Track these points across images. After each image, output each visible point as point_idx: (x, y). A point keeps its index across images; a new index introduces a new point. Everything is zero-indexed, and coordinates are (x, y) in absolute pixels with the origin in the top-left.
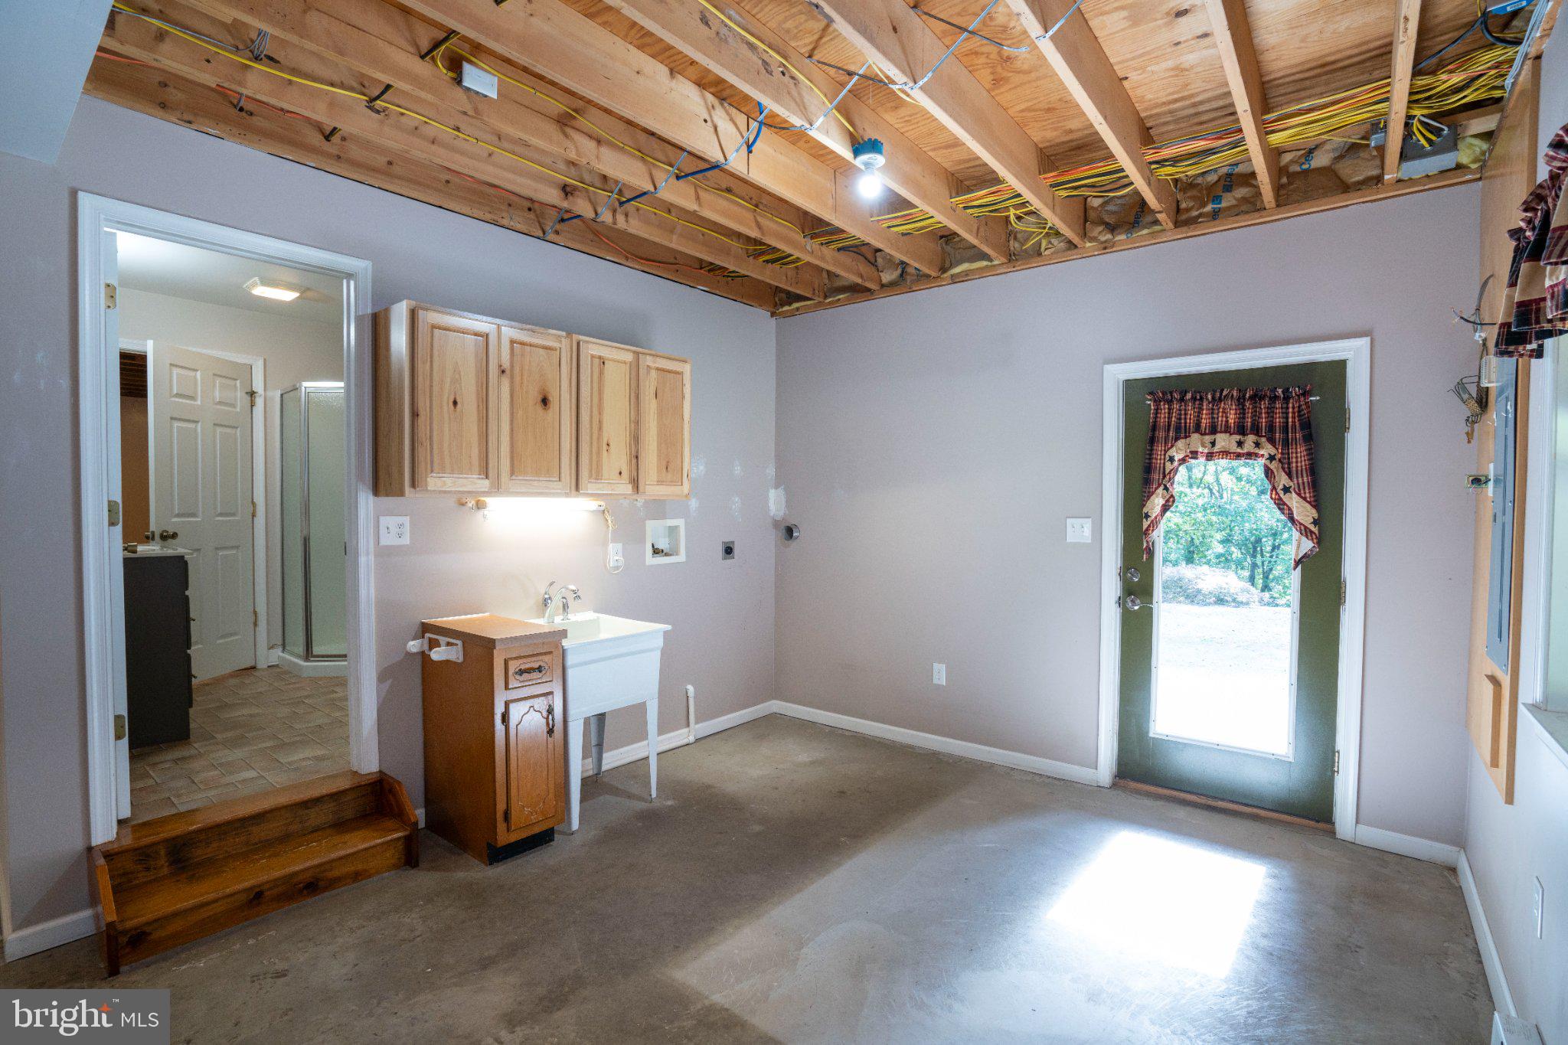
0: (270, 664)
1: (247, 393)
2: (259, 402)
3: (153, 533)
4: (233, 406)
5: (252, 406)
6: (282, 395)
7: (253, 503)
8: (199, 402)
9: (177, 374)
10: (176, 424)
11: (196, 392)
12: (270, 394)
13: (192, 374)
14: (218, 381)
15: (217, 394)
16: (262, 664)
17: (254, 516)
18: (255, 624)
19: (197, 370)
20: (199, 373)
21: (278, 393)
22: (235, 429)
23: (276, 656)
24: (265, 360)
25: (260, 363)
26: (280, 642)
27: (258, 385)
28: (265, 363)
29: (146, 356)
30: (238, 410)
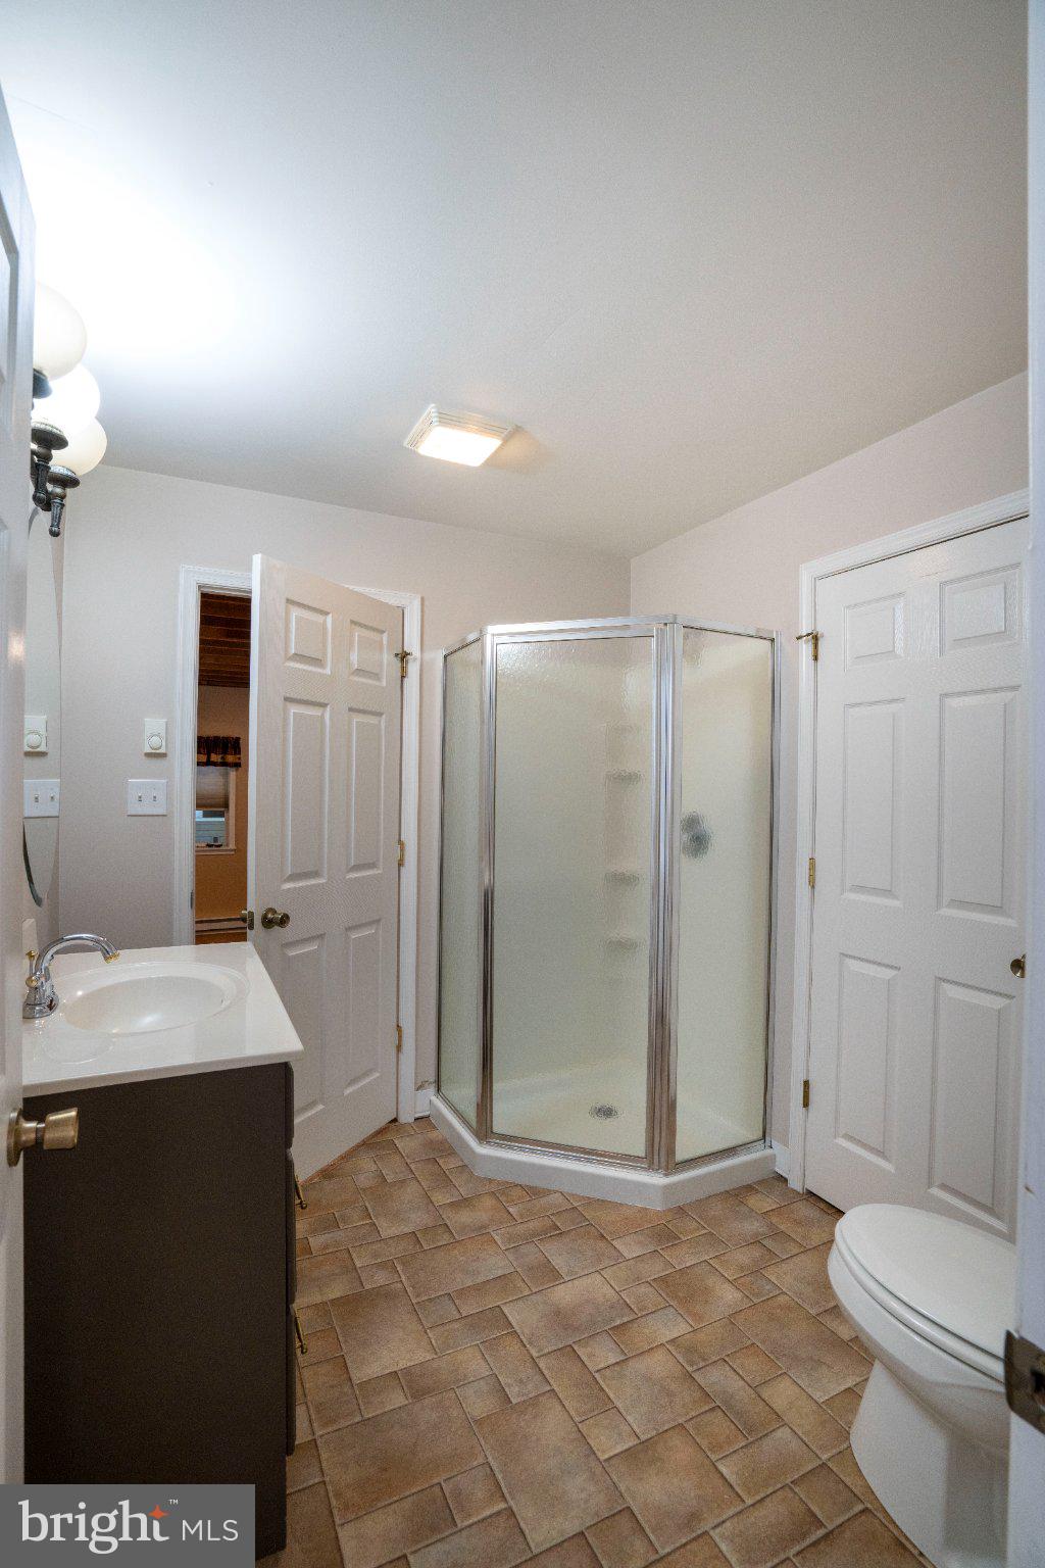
0: (417, 1115)
1: (397, 655)
2: (413, 669)
3: (251, 914)
4: (377, 676)
5: (403, 677)
6: (445, 657)
7: (400, 842)
8: (328, 671)
9: (299, 620)
10: (294, 709)
11: (325, 654)
12: (428, 656)
13: (320, 618)
14: (358, 632)
15: (354, 658)
16: (406, 1117)
17: (401, 864)
18: (399, 1048)
19: (327, 613)
20: (329, 619)
21: (441, 653)
22: (378, 718)
23: (427, 1101)
24: (422, 599)
25: (417, 603)
26: (432, 1078)
27: (412, 645)
28: (422, 605)
29: (248, 601)
30: (384, 684)
